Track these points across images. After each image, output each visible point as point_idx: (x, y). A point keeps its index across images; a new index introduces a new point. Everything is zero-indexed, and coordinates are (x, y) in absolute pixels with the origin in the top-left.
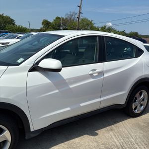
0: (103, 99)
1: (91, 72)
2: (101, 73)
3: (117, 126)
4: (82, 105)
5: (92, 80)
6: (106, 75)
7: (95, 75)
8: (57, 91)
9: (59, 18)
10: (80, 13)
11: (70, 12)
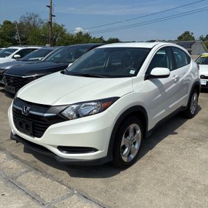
1: (174, 78)
2: (178, 79)
5: (174, 85)
8: (160, 95)
9: (9, 23)
10: (52, 16)
11: (27, 14)
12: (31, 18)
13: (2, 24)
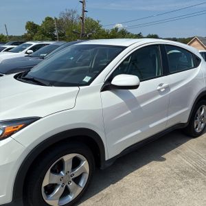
0: (169, 117)
1: (159, 88)
2: (168, 88)
3: (181, 149)
4: (151, 126)
6: (172, 90)
7: (162, 90)
8: (130, 112)
9: (50, 19)
10: (84, 11)
11: (66, 10)
12: (70, 14)
13: (44, 20)
